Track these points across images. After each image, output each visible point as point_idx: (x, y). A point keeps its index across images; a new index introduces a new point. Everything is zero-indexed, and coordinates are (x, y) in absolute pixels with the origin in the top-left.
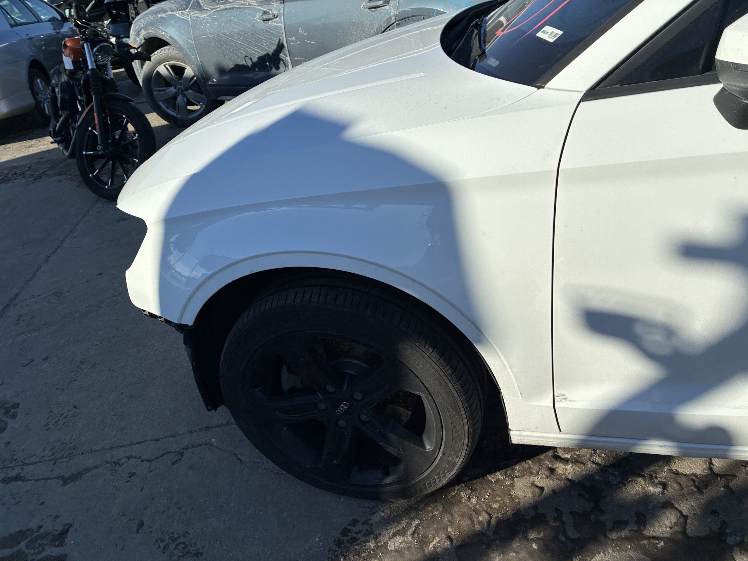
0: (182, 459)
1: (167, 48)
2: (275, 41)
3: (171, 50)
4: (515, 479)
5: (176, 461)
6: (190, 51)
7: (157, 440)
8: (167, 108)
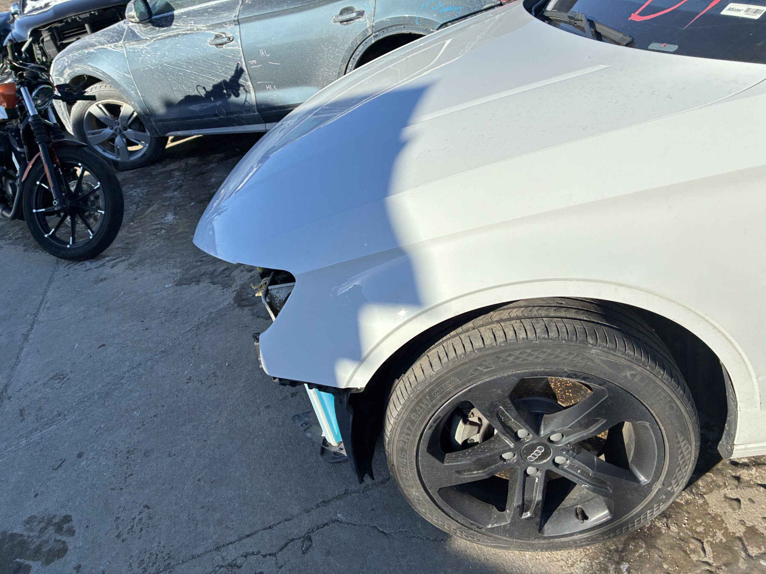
0: (312, 545)
1: (97, 85)
2: (233, 66)
3: (103, 87)
4: (705, 496)
5: (307, 549)
6: (128, 87)
7: (270, 527)
8: (104, 151)
